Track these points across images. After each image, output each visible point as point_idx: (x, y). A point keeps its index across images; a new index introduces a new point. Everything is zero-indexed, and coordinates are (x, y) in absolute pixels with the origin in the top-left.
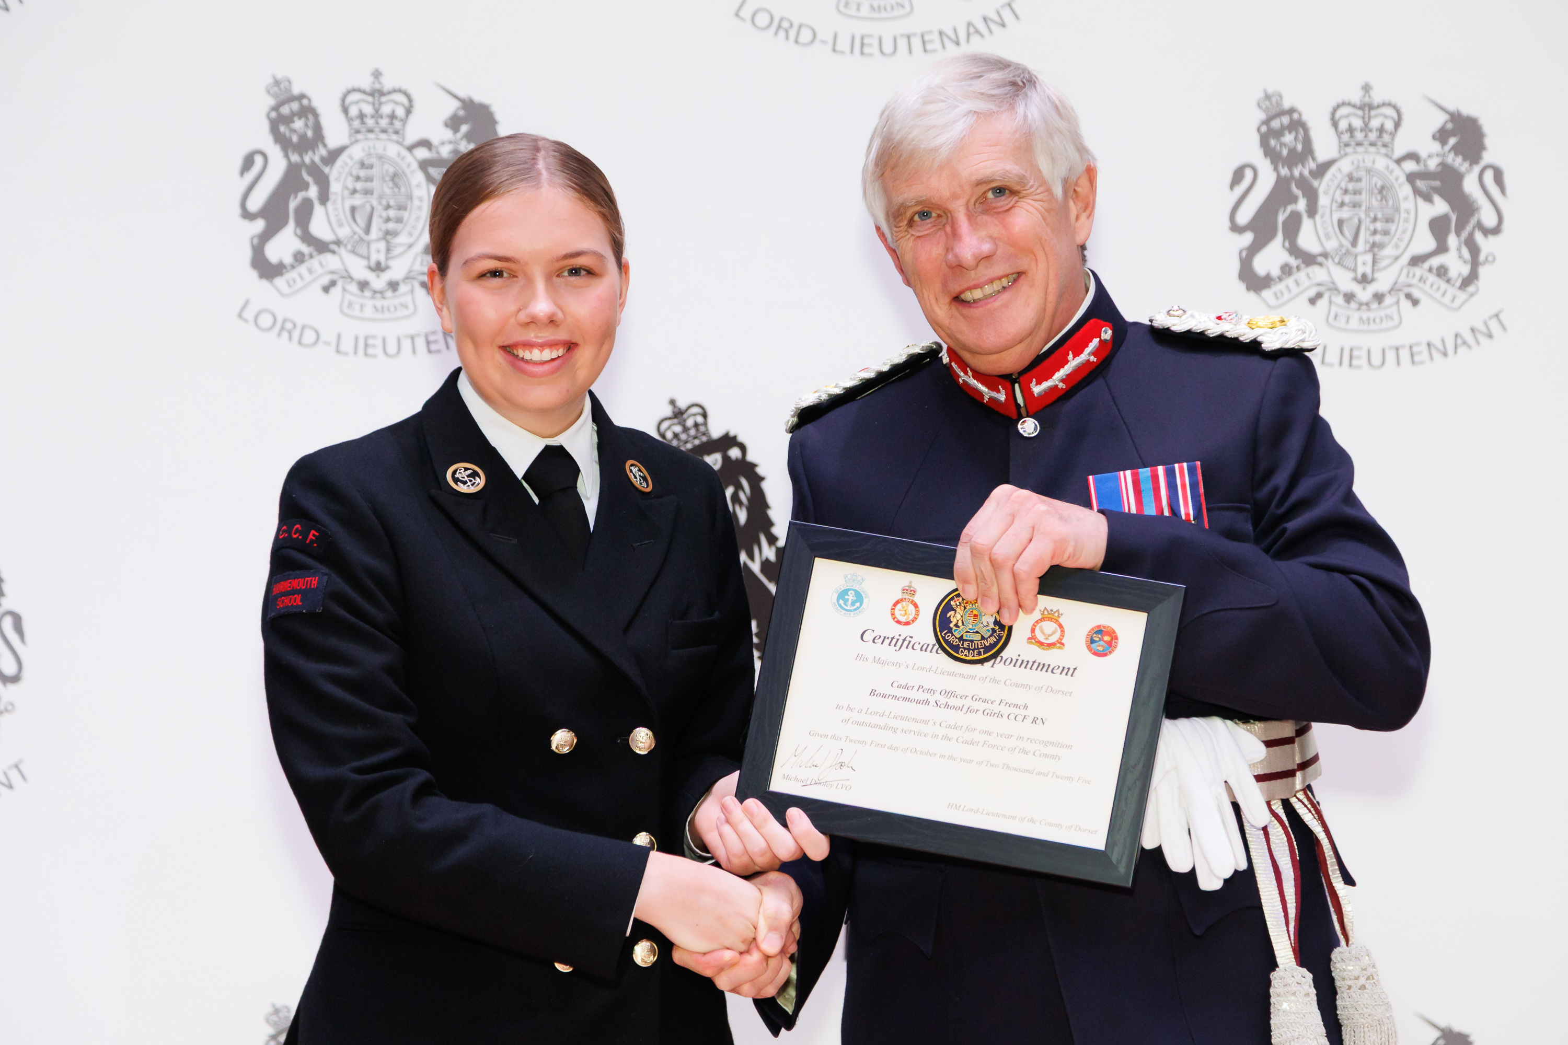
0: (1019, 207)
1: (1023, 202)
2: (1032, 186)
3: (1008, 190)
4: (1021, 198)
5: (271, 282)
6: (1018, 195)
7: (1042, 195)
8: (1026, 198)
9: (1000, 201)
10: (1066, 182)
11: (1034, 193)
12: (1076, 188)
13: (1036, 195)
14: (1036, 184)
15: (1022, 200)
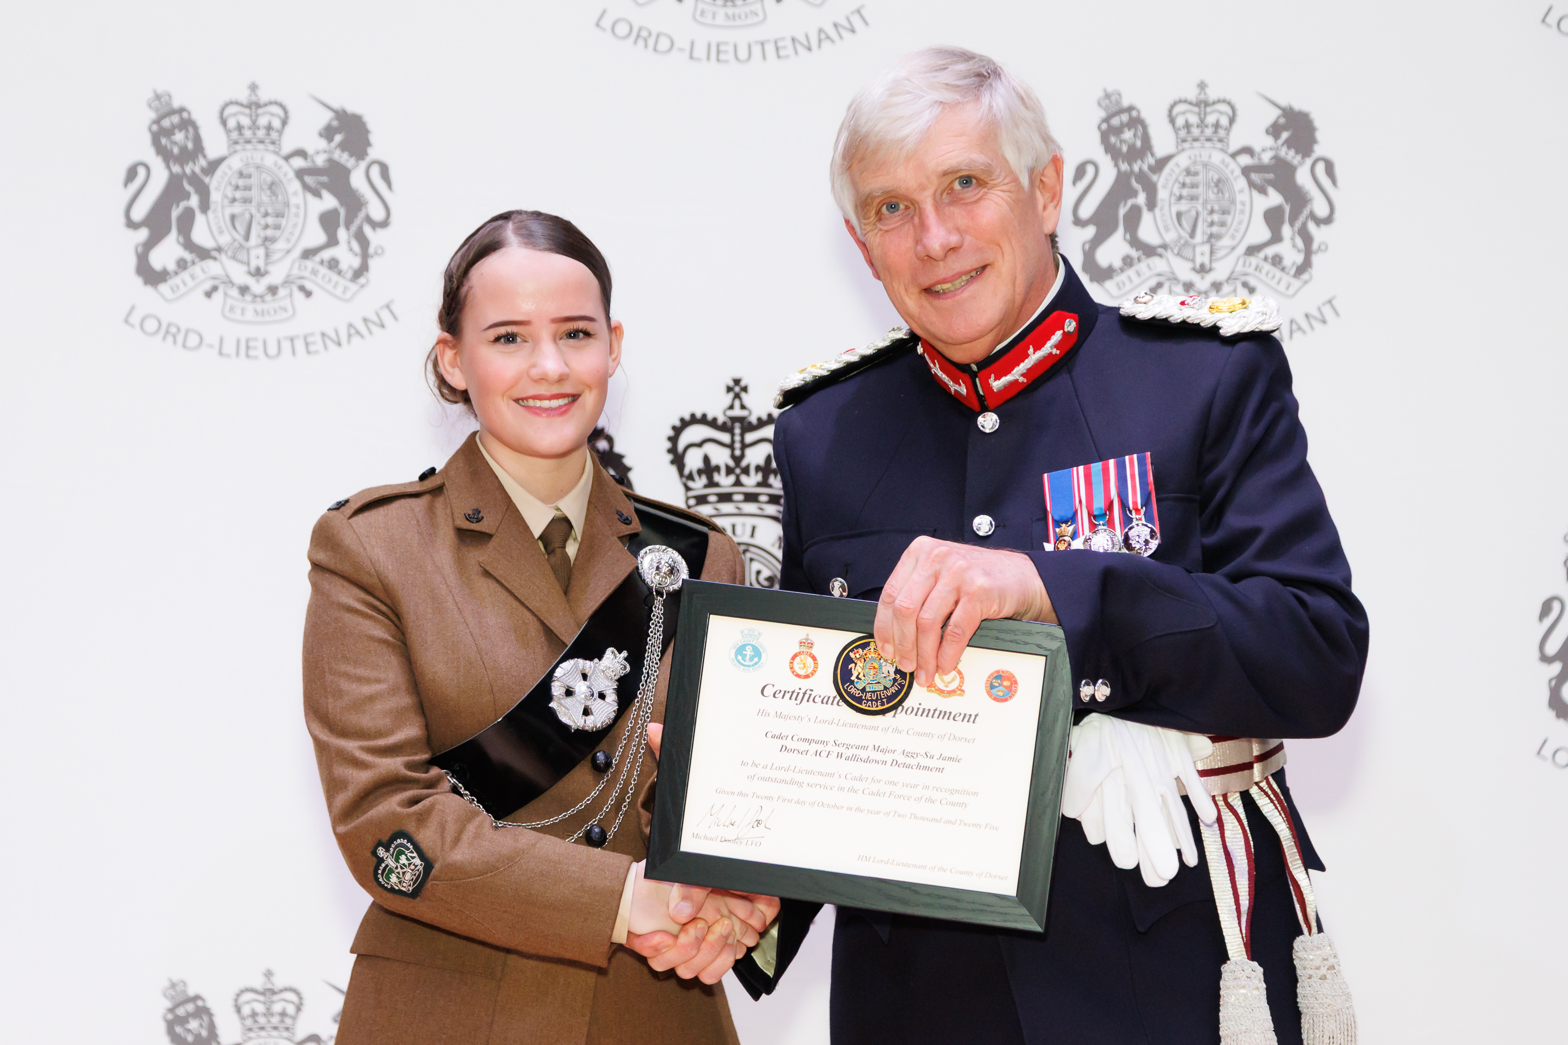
0: (989, 199)
1: (993, 194)
2: (999, 176)
3: (976, 178)
4: (991, 189)
5: (156, 288)
6: (986, 187)
7: (1010, 185)
8: (995, 189)
9: (967, 192)
10: (1031, 171)
11: (1002, 183)
12: (1043, 179)
13: (1004, 185)
14: (1003, 174)
15: (991, 191)
